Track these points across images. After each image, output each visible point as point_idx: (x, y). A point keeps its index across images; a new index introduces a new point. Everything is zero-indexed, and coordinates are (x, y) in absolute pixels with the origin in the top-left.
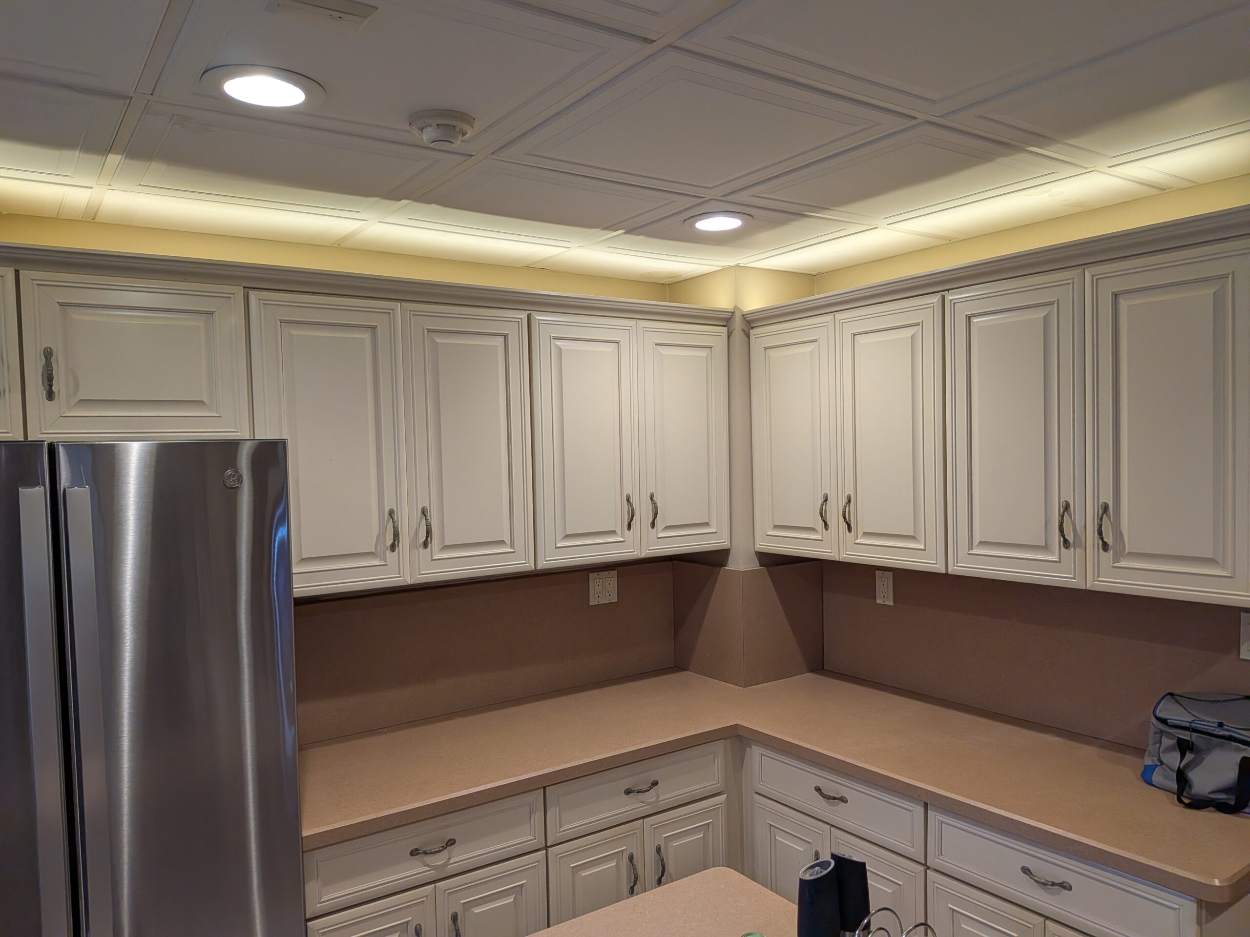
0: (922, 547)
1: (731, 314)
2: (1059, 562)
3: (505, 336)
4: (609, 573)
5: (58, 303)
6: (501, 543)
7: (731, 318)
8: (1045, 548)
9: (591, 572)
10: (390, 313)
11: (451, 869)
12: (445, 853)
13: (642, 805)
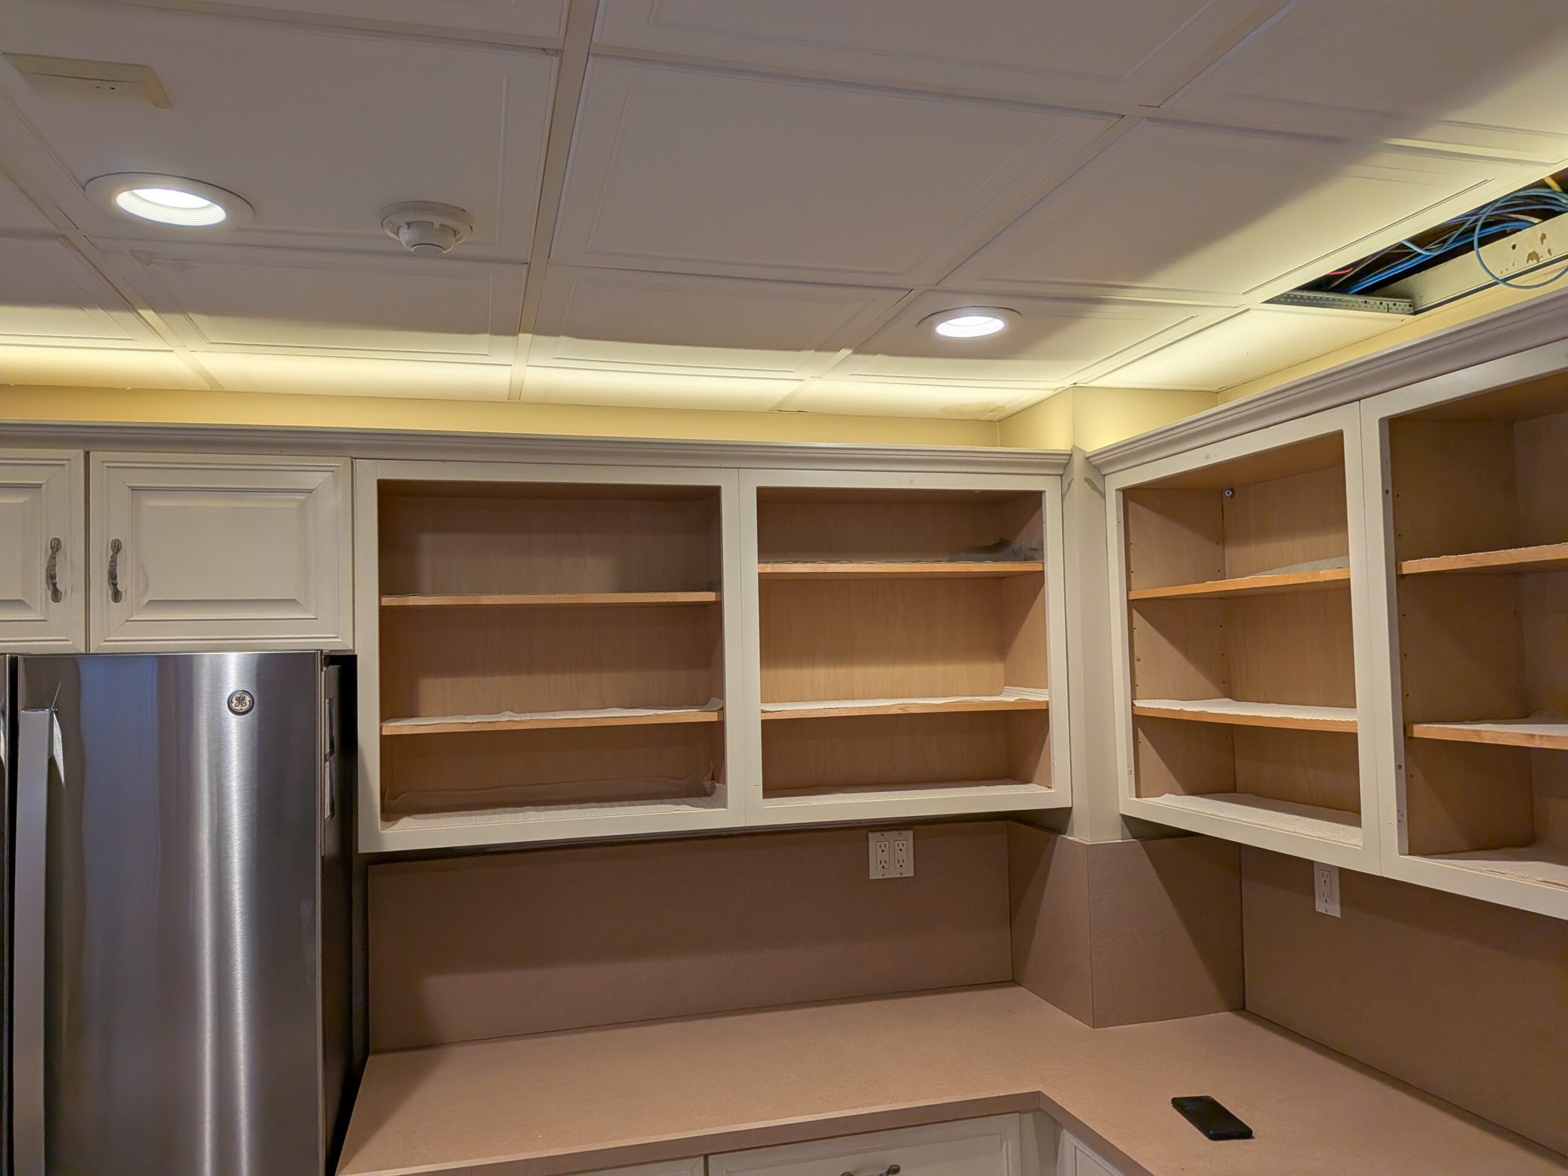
1: (1068, 458)
4: (900, 834)
5: (129, 487)
7: (1068, 463)
9: (871, 831)
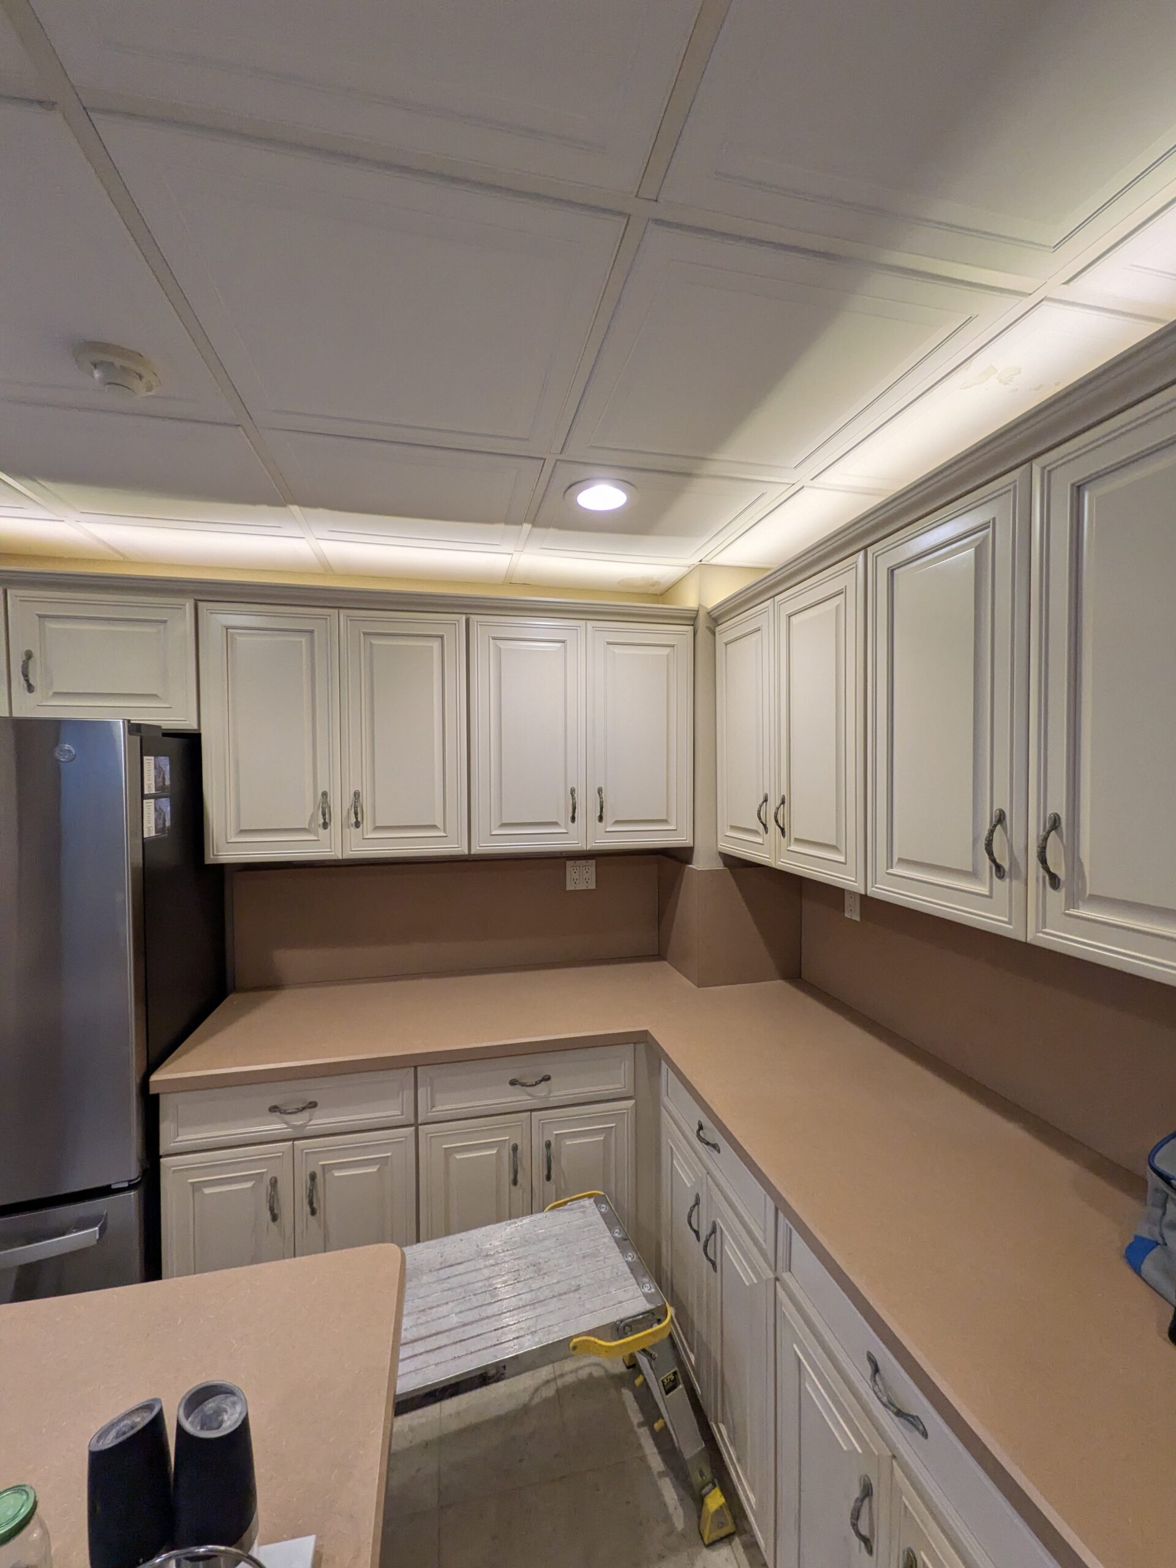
0: (842, 859)
1: (696, 612)
2: (990, 897)
3: (442, 637)
4: (586, 862)
5: (37, 615)
6: (434, 827)
7: (696, 616)
8: (973, 874)
9: (567, 861)
10: (326, 619)
11: (309, 1130)
12: (306, 1114)
13: (530, 1098)
